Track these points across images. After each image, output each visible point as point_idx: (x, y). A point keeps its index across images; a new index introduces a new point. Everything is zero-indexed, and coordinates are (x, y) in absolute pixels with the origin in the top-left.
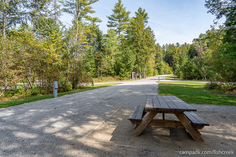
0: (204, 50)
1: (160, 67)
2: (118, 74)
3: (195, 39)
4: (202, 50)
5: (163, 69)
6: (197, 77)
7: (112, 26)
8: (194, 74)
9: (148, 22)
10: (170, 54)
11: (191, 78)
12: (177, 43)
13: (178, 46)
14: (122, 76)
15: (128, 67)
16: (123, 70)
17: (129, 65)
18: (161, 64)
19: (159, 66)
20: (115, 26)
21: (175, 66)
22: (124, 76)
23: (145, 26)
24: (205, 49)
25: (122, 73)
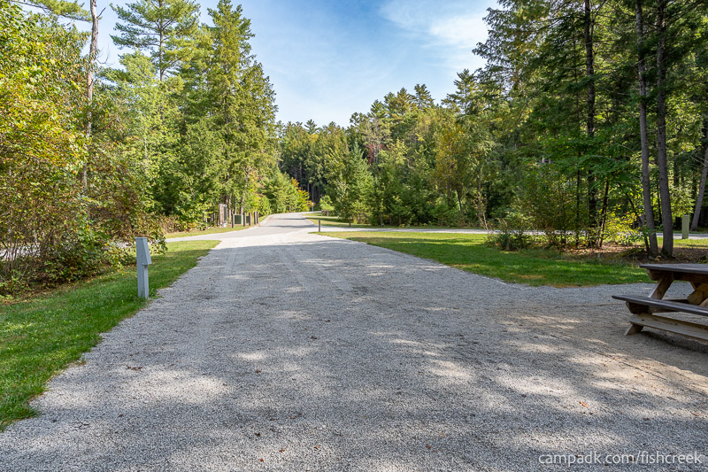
0: (384, 147)
1: (276, 191)
2: (168, 211)
3: (356, 114)
4: (379, 146)
5: (282, 196)
6: (408, 217)
7: (133, 44)
8: (402, 211)
9: (250, 47)
10: (295, 154)
11: (394, 222)
12: (310, 123)
13: (311, 131)
14: (185, 218)
15: (204, 187)
16: (188, 197)
17: (207, 180)
18: (276, 182)
19: (271, 187)
20: (145, 44)
21: (334, 186)
22: (193, 216)
23: (251, 59)
24: (385, 145)
25: (187, 208)
